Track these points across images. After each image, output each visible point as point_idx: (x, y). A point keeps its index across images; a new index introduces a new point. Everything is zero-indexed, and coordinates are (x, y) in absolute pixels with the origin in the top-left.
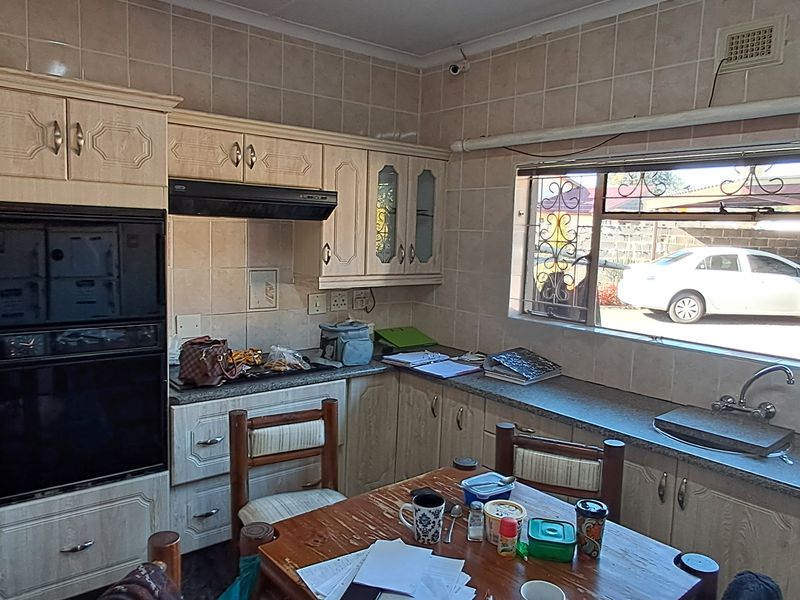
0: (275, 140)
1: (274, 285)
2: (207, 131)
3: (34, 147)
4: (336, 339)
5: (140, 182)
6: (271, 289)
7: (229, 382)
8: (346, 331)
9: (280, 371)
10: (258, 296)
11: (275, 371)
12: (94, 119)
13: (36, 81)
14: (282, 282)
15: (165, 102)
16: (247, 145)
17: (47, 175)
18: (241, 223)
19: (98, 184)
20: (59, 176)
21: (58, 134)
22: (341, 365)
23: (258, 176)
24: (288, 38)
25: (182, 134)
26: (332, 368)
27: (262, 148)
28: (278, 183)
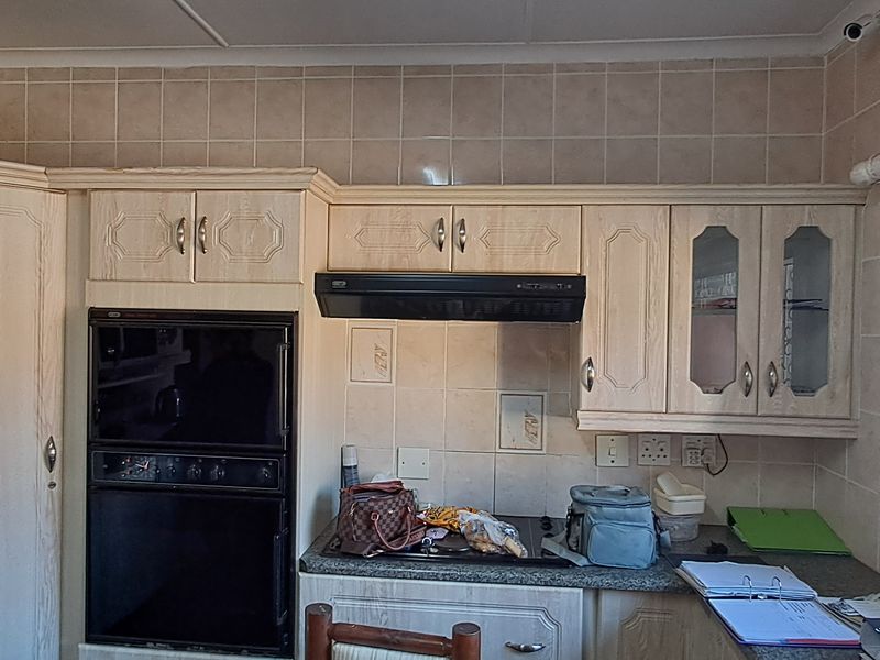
0: (500, 208)
1: (538, 418)
2: (400, 208)
3: (163, 248)
4: (582, 515)
5: (269, 279)
6: (535, 421)
7: (389, 556)
8: (599, 505)
9: (481, 552)
10: (512, 430)
11: (473, 550)
12: (221, 209)
13: (162, 178)
14: (551, 413)
15: (295, 177)
16: (457, 220)
17: (174, 279)
18: (491, 329)
19: (227, 284)
20: (185, 279)
21: (182, 231)
22: (585, 562)
23: (475, 260)
24: (563, 67)
25: (368, 216)
26: (565, 564)
27: (478, 222)
28: (505, 269)
